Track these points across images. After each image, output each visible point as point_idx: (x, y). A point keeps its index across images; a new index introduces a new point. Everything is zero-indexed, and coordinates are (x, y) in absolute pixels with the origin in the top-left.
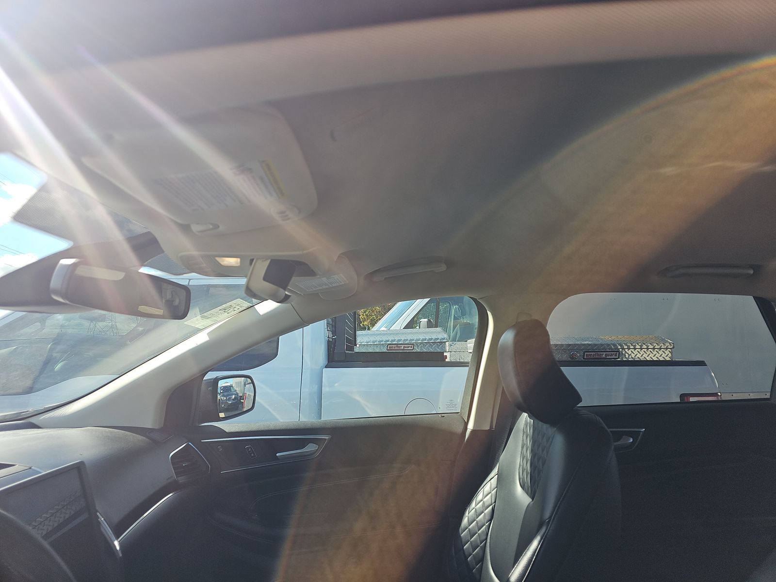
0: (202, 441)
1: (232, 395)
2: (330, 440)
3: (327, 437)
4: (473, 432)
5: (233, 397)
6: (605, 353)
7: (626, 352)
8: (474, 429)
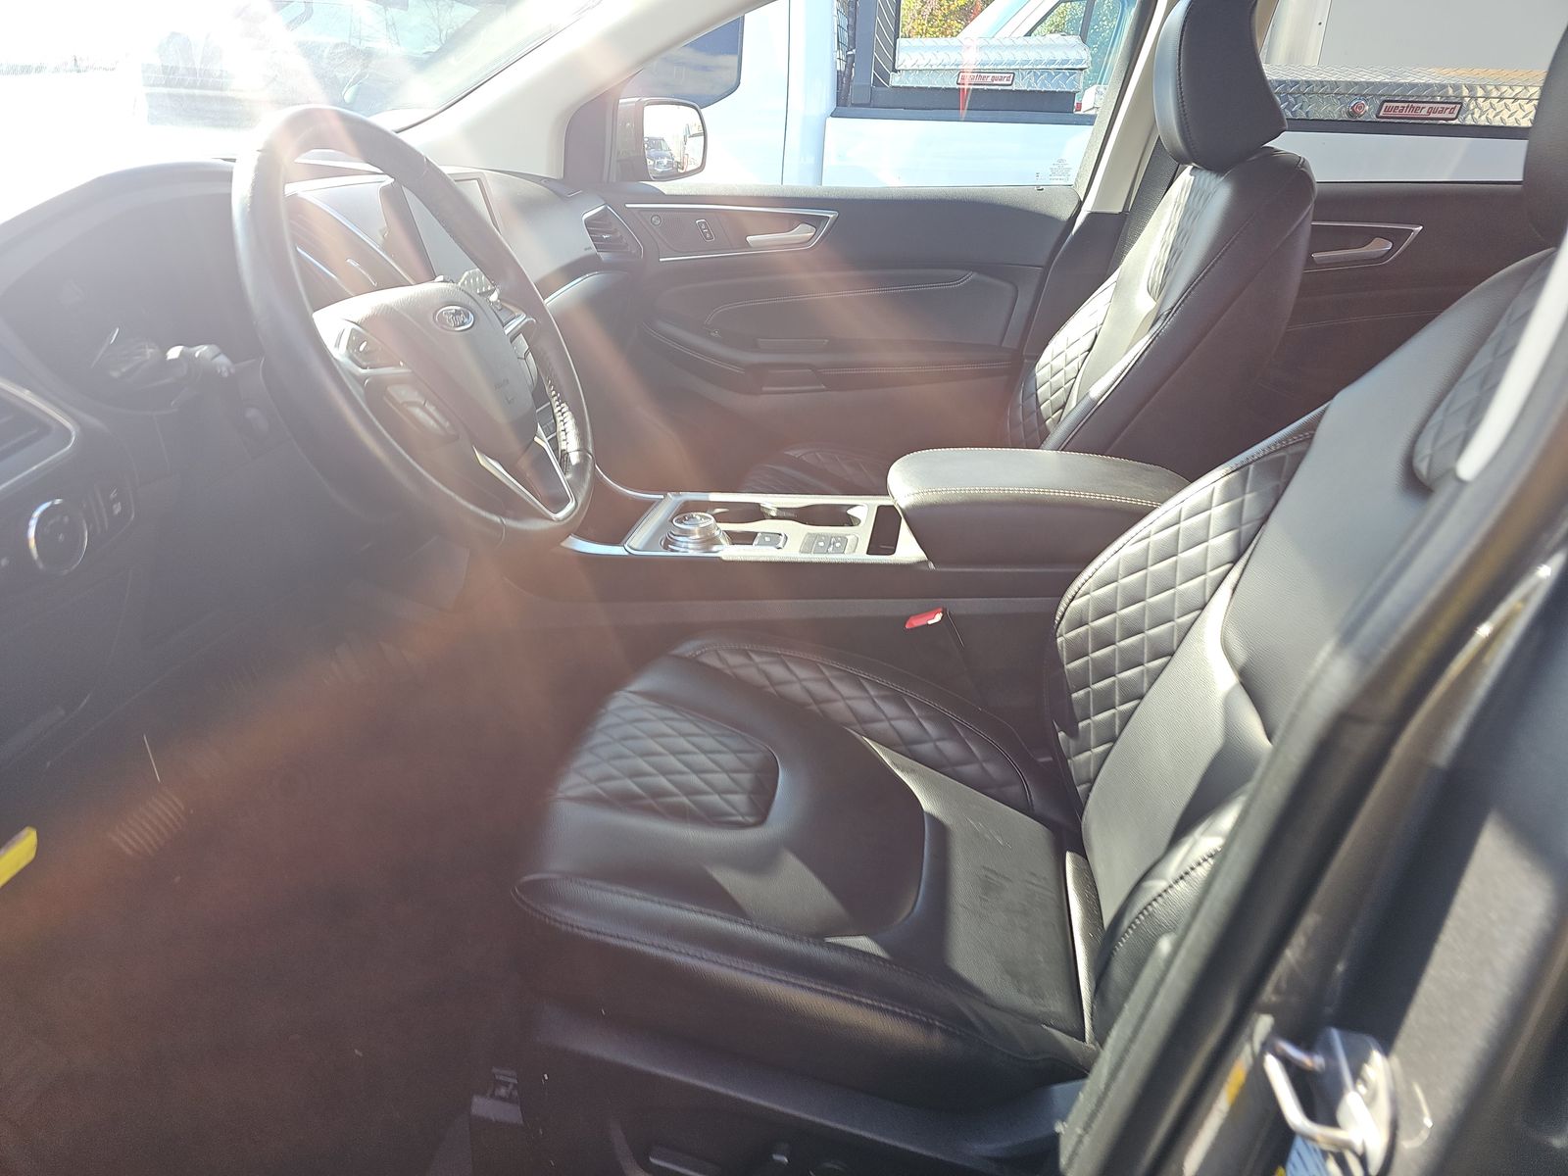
0: (628, 206)
1: (662, 157)
2: (837, 219)
3: (831, 215)
4: (1092, 216)
5: (665, 161)
6: (1428, 106)
7: (1477, 106)
8: (1094, 211)
